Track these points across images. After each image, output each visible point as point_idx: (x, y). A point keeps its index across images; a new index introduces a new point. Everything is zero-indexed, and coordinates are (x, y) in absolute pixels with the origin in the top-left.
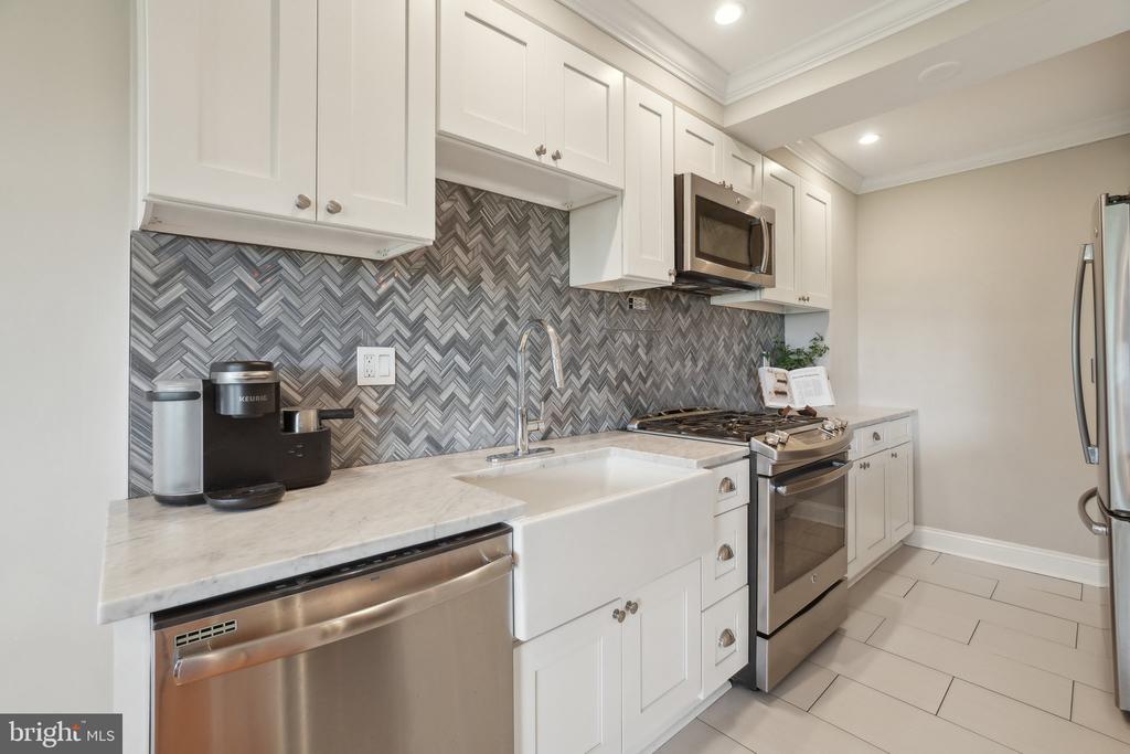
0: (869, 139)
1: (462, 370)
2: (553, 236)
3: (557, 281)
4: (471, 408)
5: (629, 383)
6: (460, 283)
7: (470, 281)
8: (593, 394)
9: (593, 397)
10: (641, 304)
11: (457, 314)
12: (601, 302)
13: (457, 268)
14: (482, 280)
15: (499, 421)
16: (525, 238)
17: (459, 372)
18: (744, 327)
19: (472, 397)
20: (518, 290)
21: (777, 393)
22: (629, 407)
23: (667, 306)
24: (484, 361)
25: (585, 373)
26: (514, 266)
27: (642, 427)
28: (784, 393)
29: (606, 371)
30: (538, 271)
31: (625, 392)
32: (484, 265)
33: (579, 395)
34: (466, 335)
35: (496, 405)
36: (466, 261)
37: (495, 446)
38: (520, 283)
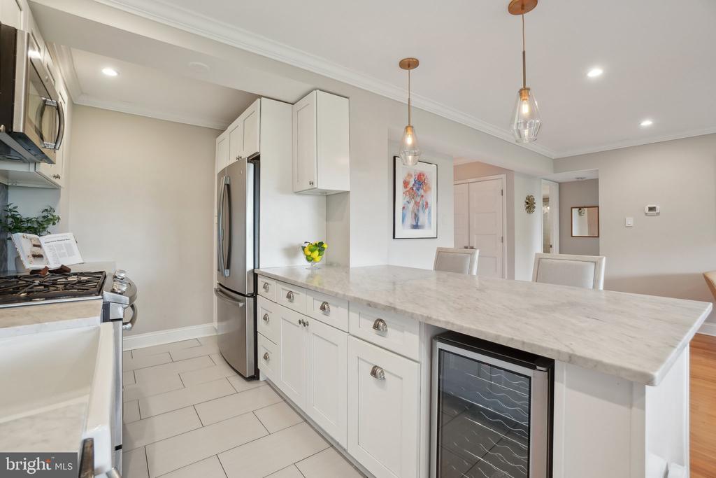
21: (34, 256)
28: (40, 256)
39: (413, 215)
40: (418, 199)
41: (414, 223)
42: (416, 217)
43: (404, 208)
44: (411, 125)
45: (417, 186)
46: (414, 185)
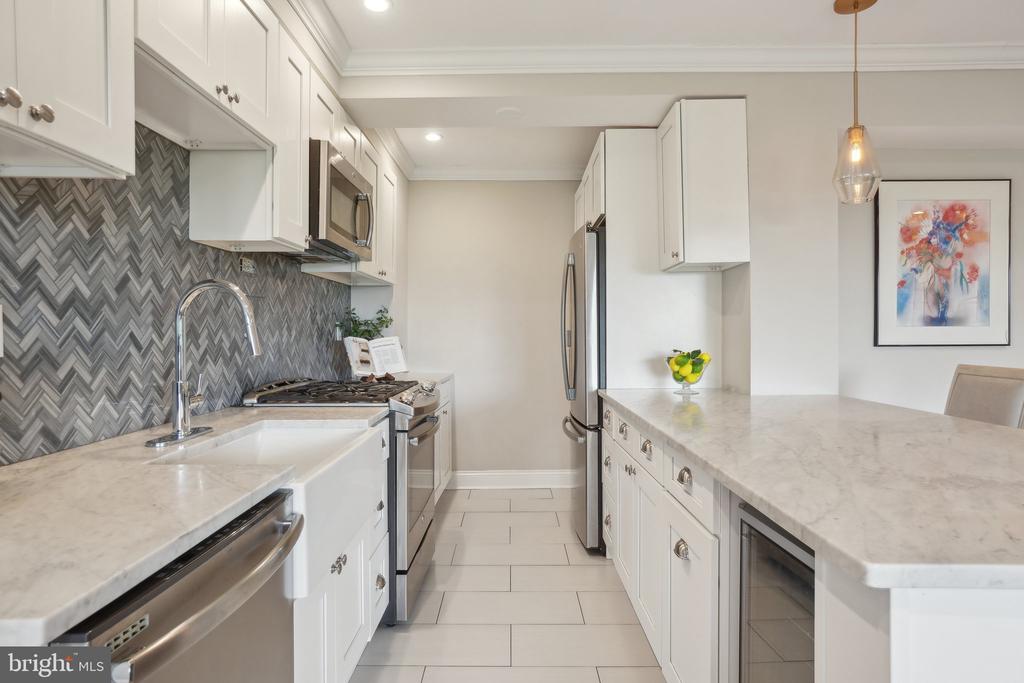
0: (433, 137)
1: (82, 338)
2: (174, 176)
3: (177, 232)
4: (93, 387)
5: (240, 354)
6: (78, 222)
7: (88, 220)
8: (210, 367)
9: (210, 369)
10: (249, 266)
11: (75, 262)
12: (216, 260)
13: (75, 201)
14: (103, 221)
15: (123, 402)
16: (147, 174)
17: (79, 339)
18: (323, 297)
19: (94, 372)
20: (141, 238)
21: (362, 362)
22: (240, 382)
23: (270, 271)
24: (107, 326)
25: (204, 342)
26: (137, 208)
27: (262, 400)
28: (367, 362)
29: (221, 340)
30: (160, 219)
31: (236, 364)
32: (105, 202)
33: (198, 367)
34: (86, 292)
35: (120, 383)
36: (86, 195)
37: (118, 434)
38: (143, 230)
39: (931, 297)
40: (946, 263)
41: (935, 314)
42: (940, 299)
43: (902, 284)
44: (860, 123)
45: (943, 233)
46: (931, 234)
